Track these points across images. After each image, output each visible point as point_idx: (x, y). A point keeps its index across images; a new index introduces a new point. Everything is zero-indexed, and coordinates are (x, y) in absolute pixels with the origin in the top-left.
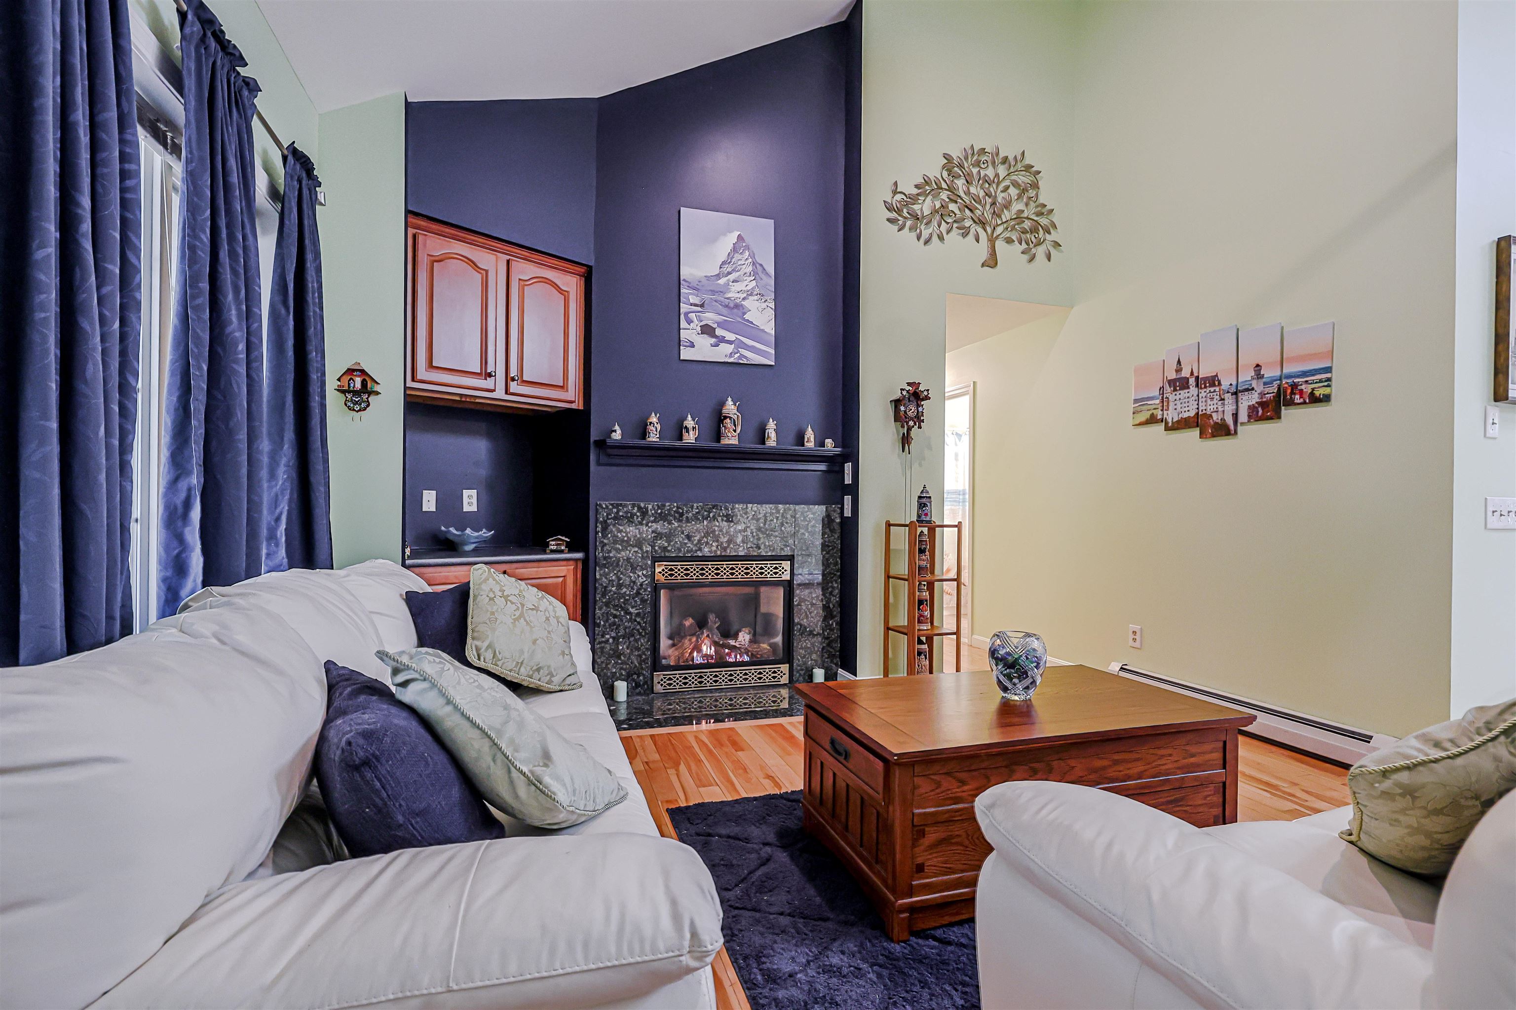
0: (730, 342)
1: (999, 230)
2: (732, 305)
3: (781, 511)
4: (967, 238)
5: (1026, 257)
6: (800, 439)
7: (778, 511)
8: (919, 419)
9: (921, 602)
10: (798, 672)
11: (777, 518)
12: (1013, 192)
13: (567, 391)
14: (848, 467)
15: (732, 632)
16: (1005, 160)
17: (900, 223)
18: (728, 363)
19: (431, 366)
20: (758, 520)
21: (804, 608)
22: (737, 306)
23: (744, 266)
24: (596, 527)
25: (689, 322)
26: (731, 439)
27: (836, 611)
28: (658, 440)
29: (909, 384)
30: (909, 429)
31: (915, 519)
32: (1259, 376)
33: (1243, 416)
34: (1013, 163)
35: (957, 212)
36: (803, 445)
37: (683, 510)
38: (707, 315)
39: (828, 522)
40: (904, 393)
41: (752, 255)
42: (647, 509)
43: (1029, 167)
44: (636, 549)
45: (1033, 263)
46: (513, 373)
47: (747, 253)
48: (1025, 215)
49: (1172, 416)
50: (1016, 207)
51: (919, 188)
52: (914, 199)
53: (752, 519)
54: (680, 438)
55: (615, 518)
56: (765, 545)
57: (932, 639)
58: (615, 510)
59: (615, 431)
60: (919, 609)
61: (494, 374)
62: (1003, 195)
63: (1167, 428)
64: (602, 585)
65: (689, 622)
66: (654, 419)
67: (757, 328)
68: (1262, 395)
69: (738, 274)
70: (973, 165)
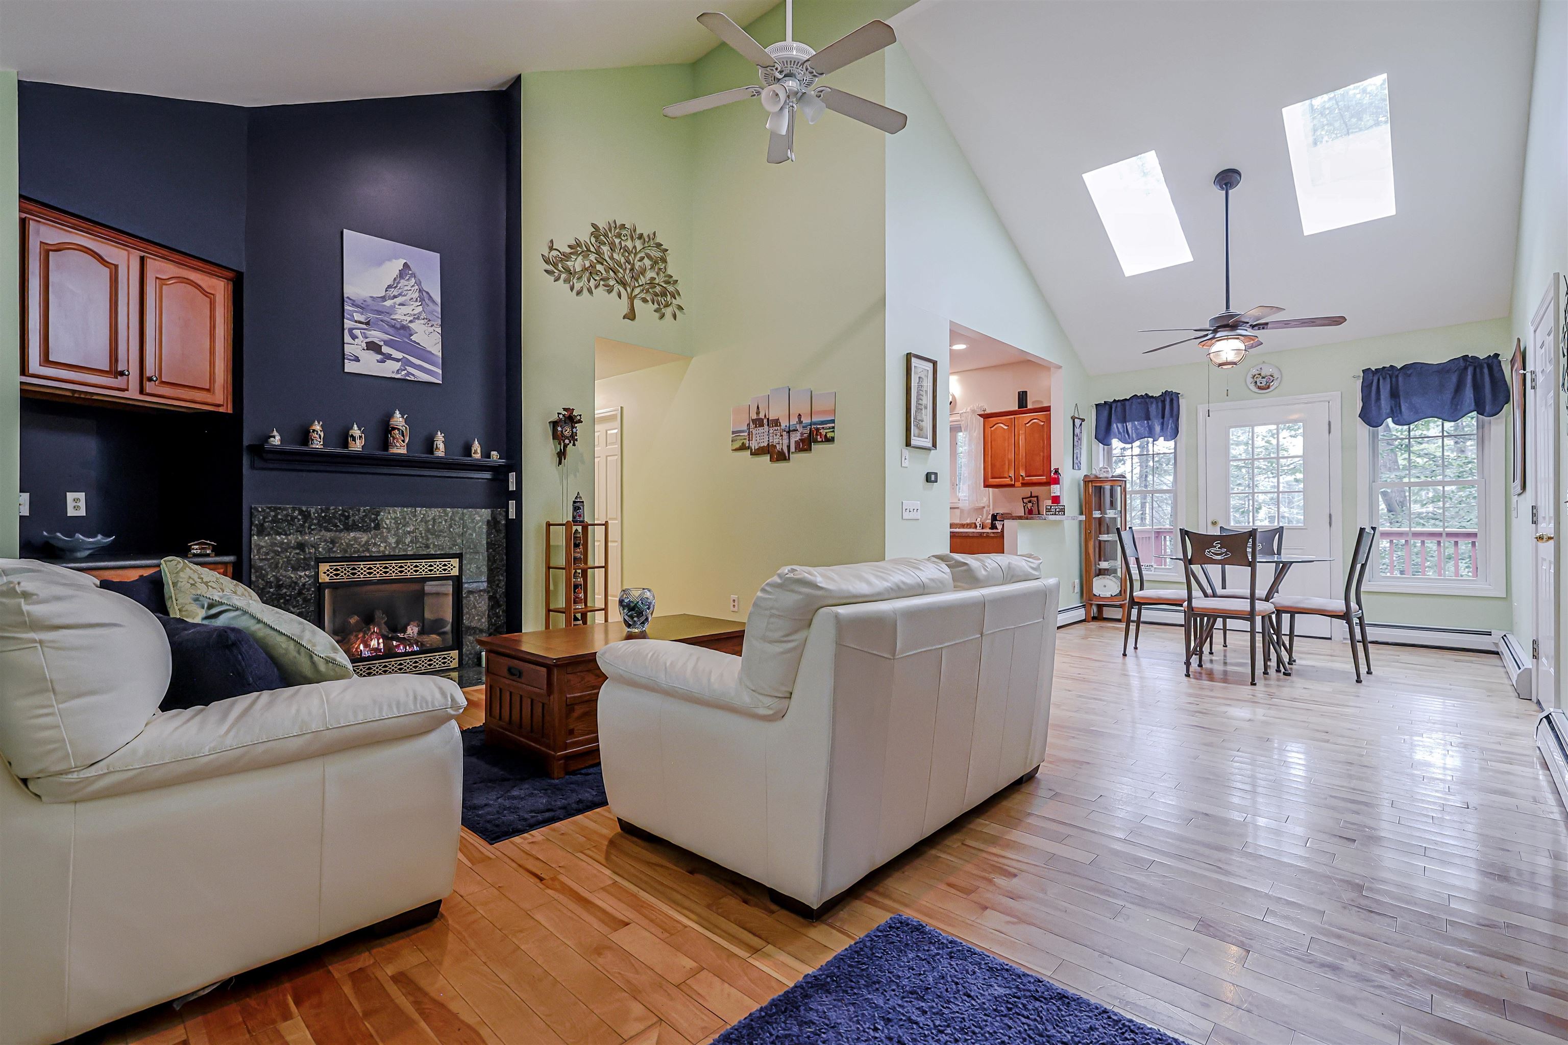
0: (398, 360)
1: (637, 291)
2: (398, 326)
3: (450, 515)
4: (611, 294)
5: (657, 315)
6: (467, 451)
7: (447, 515)
8: (573, 438)
9: (576, 586)
10: (467, 656)
11: (446, 521)
12: (647, 262)
13: (214, 393)
14: (512, 476)
15: (399, 627)
16: (641, 237)
17: (556, 275)
18: (394, 378)
19: (46, 360)
20: (426, 522)
21: (472, 599)
22: (404, 328)
23: (411, 292)
24: (251, 530)
25: (354, 337)
26: (399, 448)
27: (502, 601)
28: (322, 447)
29: (565, 409)
30: (565, 446)
31: (571, 520)
32: (800, 422)
33: (793, 449)
34: (647, 240)
35: (603, 272)
36: (471, 456)
37: (349, 513)
38: (373, 332)
39: (493, 524)
40: (561, 416)
41: (418, 283)
42: (309, 513)
43: (659, 245)
44: (298, 551)
45: (662, 321)
46: (150, 371)
47: (413, 280)
48: (657, 281)
49: (754, 445)
50: (650, 274)
51: (572, 249)
52: (567, 257)
53: (421, 521)
54: (346, 445)
55: (273, 521)
56: (434, 544)
57: (586, 614)
58: (273, 514)
59: (274, 437)
60: (575, 592)
61: (127, 373)
62: (639, 263)
63: (752, 454)
64: (258, 586)
65: (353, 620)
66: (317, 427)
67: (424, 349)
68: (802, 434)
69: (404, 298)
70: (616, 237)
